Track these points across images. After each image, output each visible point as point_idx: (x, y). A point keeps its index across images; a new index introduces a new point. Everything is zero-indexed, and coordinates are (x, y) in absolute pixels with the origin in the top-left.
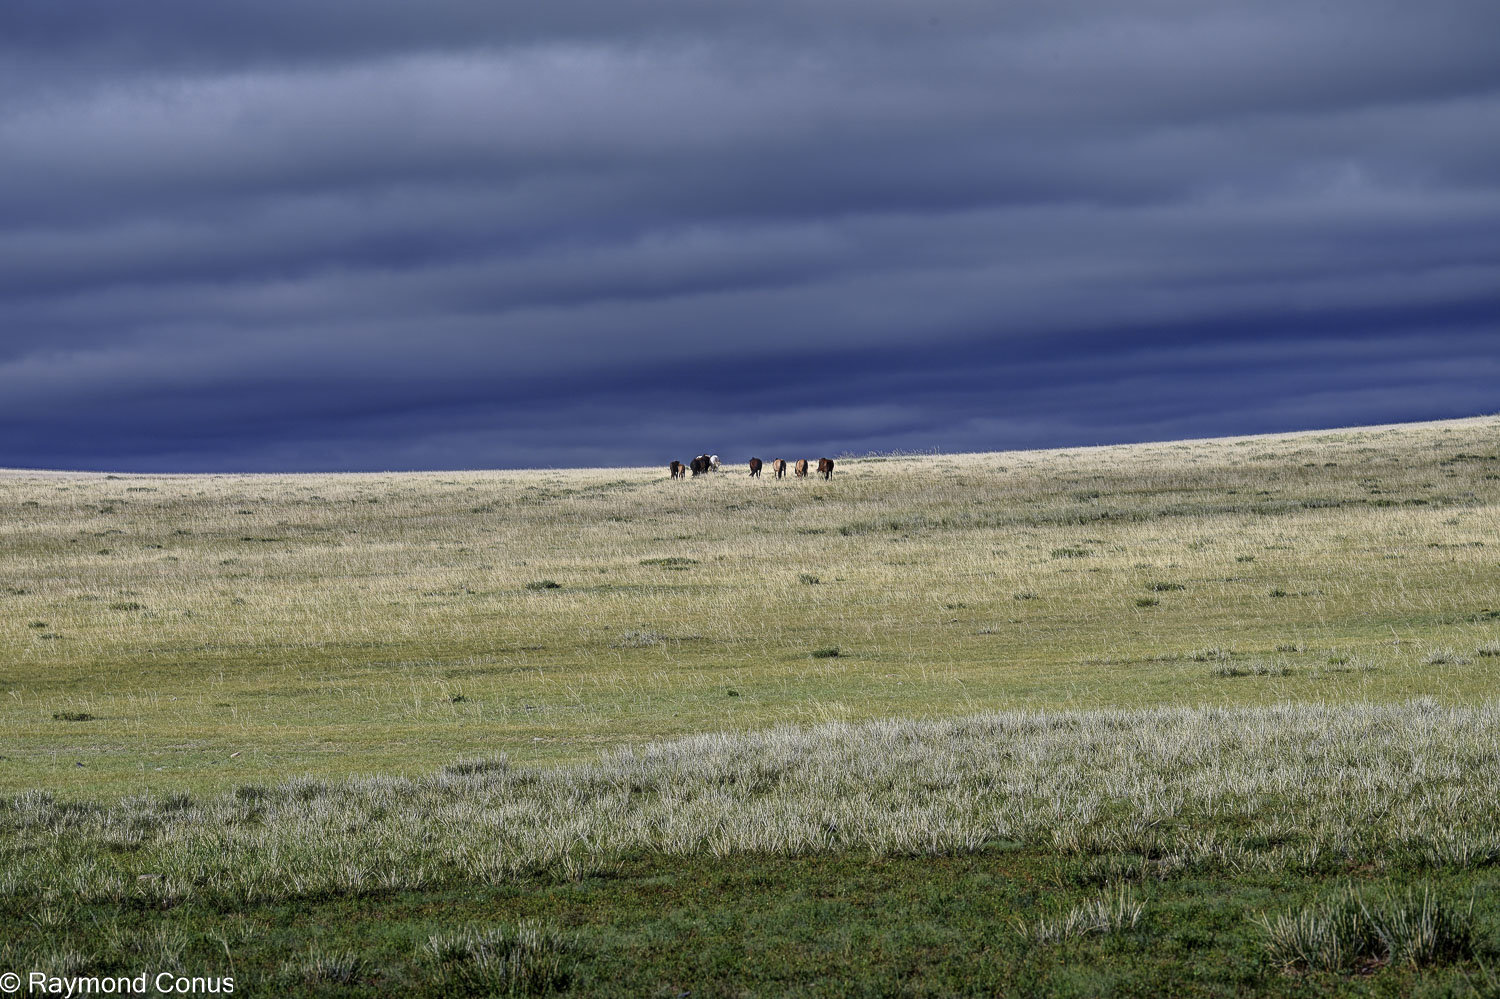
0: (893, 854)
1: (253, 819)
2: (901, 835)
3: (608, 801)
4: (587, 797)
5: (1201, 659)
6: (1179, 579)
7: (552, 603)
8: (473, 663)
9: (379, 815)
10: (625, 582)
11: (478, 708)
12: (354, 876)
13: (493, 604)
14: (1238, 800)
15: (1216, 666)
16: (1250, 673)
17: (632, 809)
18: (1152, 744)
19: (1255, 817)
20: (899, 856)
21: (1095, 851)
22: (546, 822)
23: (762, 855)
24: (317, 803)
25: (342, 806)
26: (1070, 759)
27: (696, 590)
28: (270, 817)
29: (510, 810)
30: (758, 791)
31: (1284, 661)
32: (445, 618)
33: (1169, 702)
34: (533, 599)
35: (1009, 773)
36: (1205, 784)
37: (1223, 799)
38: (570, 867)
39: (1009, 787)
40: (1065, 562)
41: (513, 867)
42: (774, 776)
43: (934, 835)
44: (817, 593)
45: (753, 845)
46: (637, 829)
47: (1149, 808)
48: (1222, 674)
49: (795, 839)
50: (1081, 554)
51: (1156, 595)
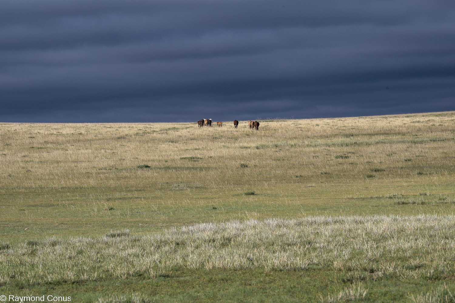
0: (273, 269)
1: (33, 253)
2: (277, 262)
3: (167, 248)
4: (159, 246)
5: (390, 198)
6: (383, 167)
7: (148, 173)
8: (117, 195)
9: (80, 252)
10: (174, 165)
11: (118, 213)
12: (71, 275)
13: (125, 173)
14: (404, 251)
15: (396, 200)
16: (409, 203)
17: (176, 251)
18: (372, 229)
19: (410, 258)
20: (276, 270)
21: (350, 270)
22: (143, 256)
23: (224, 269)
24: (57, 247)
25: (67, 249)
26: (341, 235)
27: (201, 169)
28: (39, 253)
29: (130, 251)
30: (223, 245)
31: (422, 198)
32: (106, 178)
33: (379, 213)
34: (139, 172)
35: (318, 240)
36: (391, 245)
37: (398, 251)
38: (152, 273)
39: (318, 245)
40: (340, 160)
41: (131, 273)
42: (229, 240)
43: (289, 263)
44: (247, 171)
45: (221, 265)
46: (178, 259)
47: (370, 253)
48: (399, 203)
49: (237, 263)
50: (346, 157)
51: (374, 173)
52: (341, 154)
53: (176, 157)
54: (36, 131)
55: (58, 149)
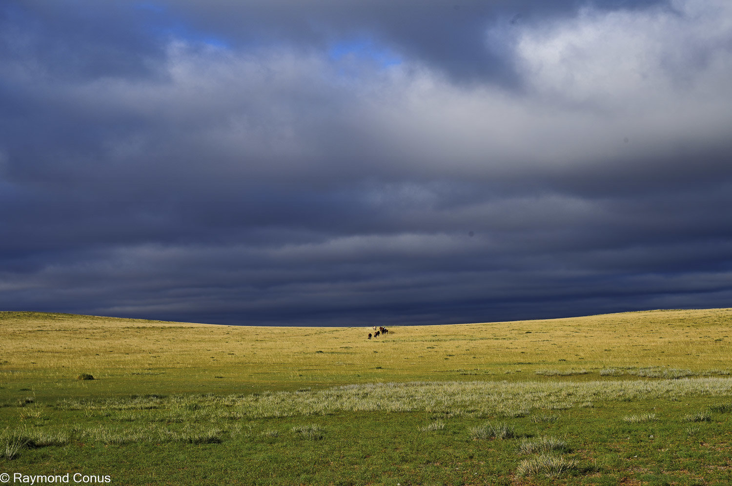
0: (392, 411)
1: (257, 400)
2: (394, 408)
3: (332, 398)
4: (327, 397)
5: (457, 371)
6: (454, 354)
7: (321, 355)
8: (304, 368)
9: (283, 400)
10: (337, 351)
11: (305, 378)
12: (277, 413)
13: (308, 355)
14: (465, 402)
15: (461, 373)
16: (468, 374)
17: (337, 400)
18: (447, 389)
19: (469, 405)
20: (393, 412)
21: (435, 412)
22: (318, 403)
23: (364, 411)
24: (270, 397)
25: (275, 398)
26: (430, 392)
27: (351, 354)
28: (260, 400)
29: (311, 400)
30: (364, 397)
31: (475, 372)
32: (298, 358)
33: (451, 380)
34: (317, 354)
35: (417, 395)
36: (458, 398)
37: (462, 402)
38: (324, 413)
39: (417, 398)
40: (430, 349)
41: (311, 412)
42: (367, 394)
43: (401, 408)
44: (377, 355)
45: (362, 409)
46: (338, 405)
47: (446, 403)
48: (462, 374)
49: (371, 408)
50: (433, 348)
51: (449, 357)
52: (430, 346)
53: (338, 347)
54: (259, 331)
55: (271, 341)
